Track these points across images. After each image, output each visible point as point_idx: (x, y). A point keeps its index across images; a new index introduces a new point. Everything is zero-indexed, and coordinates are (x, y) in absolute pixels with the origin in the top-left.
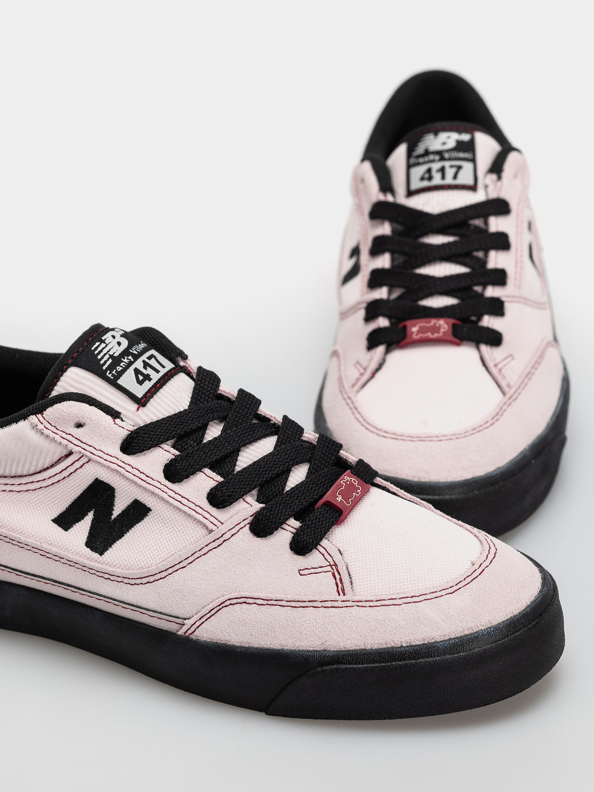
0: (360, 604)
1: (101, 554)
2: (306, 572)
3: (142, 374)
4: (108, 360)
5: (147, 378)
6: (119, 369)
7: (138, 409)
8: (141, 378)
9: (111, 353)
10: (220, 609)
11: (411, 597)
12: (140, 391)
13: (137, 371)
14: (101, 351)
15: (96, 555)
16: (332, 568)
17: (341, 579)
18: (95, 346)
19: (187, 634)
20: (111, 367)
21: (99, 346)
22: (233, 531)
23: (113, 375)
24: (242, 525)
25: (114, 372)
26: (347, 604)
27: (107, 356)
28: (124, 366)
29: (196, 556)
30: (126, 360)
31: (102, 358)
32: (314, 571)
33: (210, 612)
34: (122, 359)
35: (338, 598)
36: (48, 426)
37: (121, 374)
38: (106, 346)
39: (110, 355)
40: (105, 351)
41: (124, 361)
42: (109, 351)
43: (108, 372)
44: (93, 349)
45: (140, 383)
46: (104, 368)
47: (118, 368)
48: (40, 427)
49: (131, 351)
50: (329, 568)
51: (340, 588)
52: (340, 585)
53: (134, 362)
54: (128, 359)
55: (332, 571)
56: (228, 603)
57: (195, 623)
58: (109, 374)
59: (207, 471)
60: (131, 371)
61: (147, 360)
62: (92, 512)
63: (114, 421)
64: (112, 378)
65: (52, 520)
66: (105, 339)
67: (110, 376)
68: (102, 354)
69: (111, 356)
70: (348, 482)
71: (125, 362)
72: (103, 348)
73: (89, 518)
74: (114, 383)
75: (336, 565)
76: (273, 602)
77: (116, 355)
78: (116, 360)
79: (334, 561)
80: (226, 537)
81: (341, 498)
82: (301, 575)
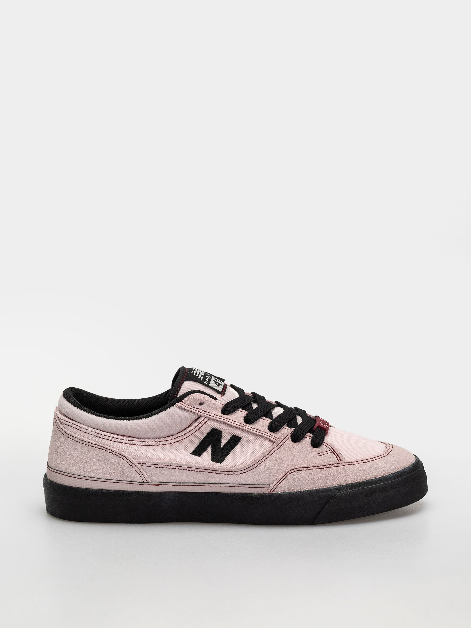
0: (350, 464)
1: (221, 463)
2: (321, 454)
4: (201, 377)
7: (222, 396)
10: (287, 475)
11: (369, 459)
14: (196, 374)
15: (218, 464)
16: (332, 451)
17: (338, 455)
19: (271, 492)
22: (284, 441)
23: (206, 383)
24: (287, 437)
25: (206, 381)
26: (345, 464)
29: (270, 454)
31: (198, 376)
32: (325, 453)
33: (282, 478)
35: (339, 462)
36: (187, 406)
37: (209, 382)
42: (199, 374)
44: (192, 373)
46: (201, 380)
48: (183, 407)
50: (331, 451)
51: (338, 459)
52: (338, 457)
56: (290, 472)
57: (275, 485)
60: (212, 381)
62: (210, 446)
63: (215, 401)
65: (191, 453)
66: (194, 370)
67: (205, 383)
73: (210, 449)
74: (208, 385)
75: (333, 449)
76: (311, 468)
77: (203, 375)
79: (331, 448)
80: (282, 443)
81: (323, 425)
82: (320, 456)
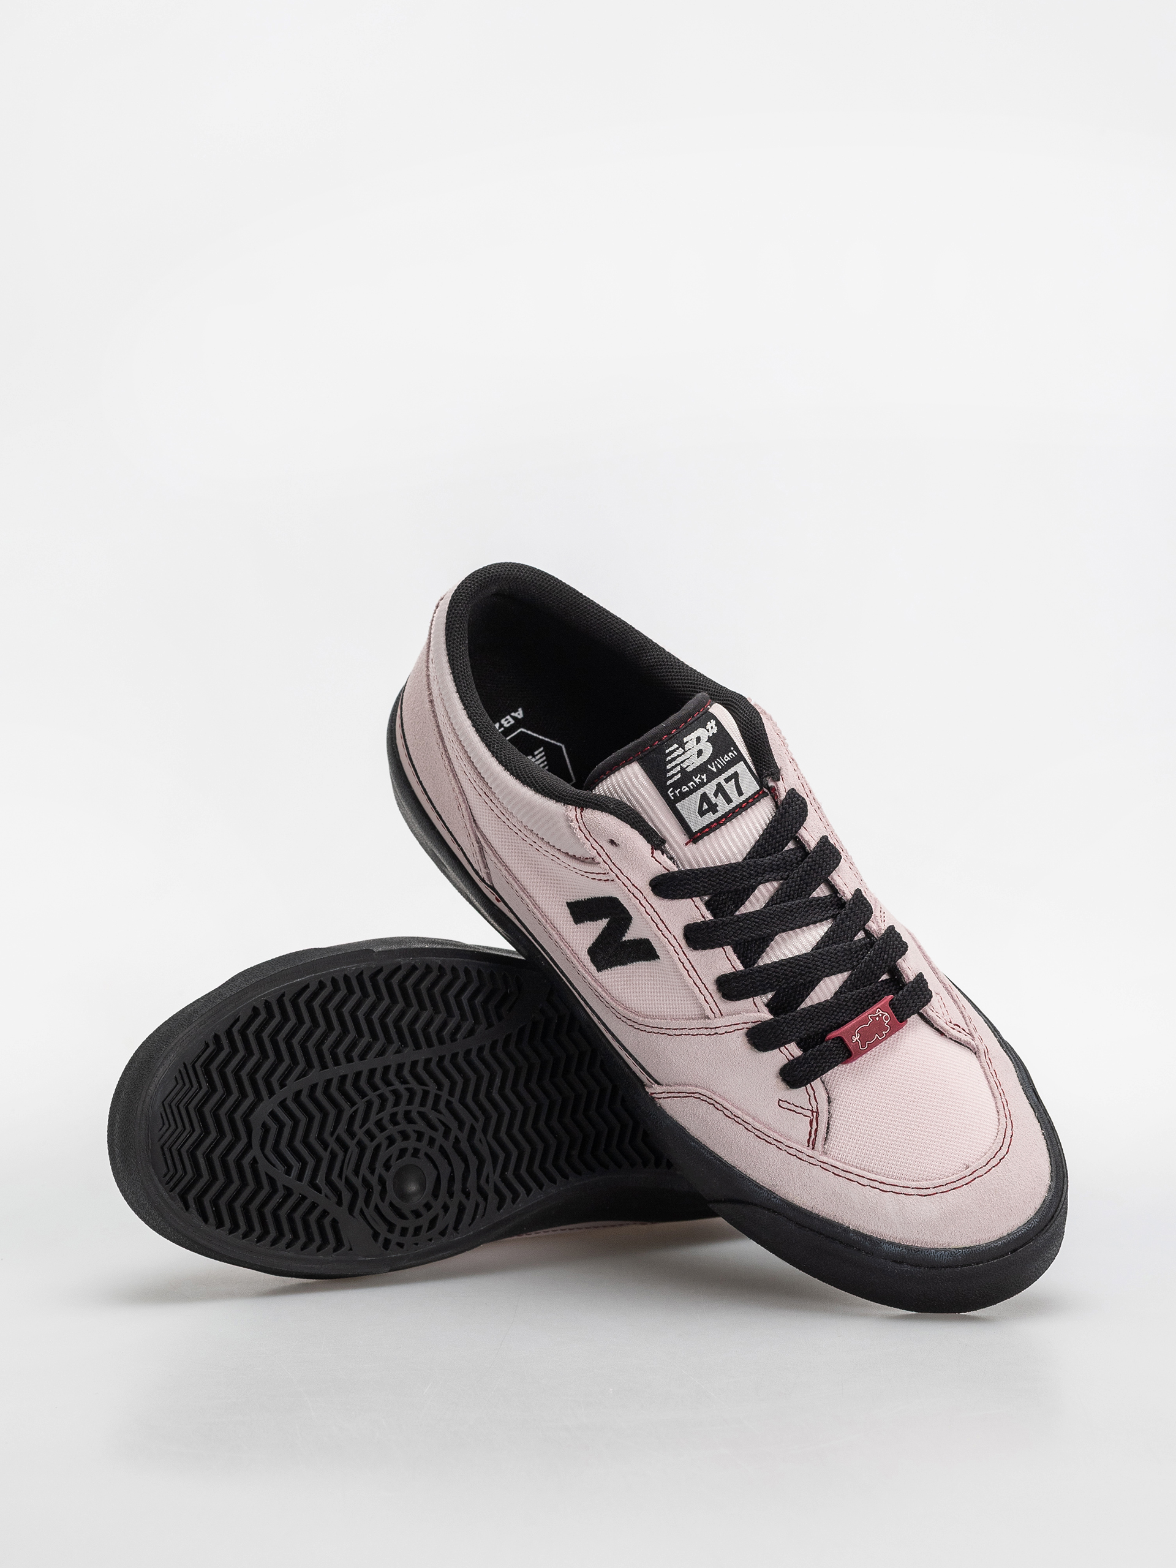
0: (825, 1166)
1: (599, 970)
2: (785, 1105)
3: (709, 802)
4: (676, 774)
5: (713, 808)
6: (685, 789)
7: (686, 844)
8: (705, 807)
9: (684, 766)
10: (689, 1097)
11: (880, 1183)
12: (697, 823)
13: (704, 798)
14: (674, 759)
15: (593, 968)
16: (813, 1115)
17: (816, 1130)
18: (671, 749)
19: (655, 1095)
20: (677, 785)
21: (675, 751)
22: (729, 1029)
23: (675, 796)
24: (740, 1027)
25: (677, 792)
26: (811, 1160)
27: (678, 768)
28: (692, 788)
29: (684, 1032)
30: (697, 780)
31: (672, 769)
32: (794, 1109)
33: (679, 1093)
34: (694, 777)
35: (805, 1150)
36: (583, 828)
37: (684, 796)
38: (683, 753)
39: (681, 767)
40: (678, 761)
41: (695, 780)
42: (682, 762)
43: (671, 789)
44: (667, 751)
45: (702, 813)
46: (669, 782)
47: (684, 787)
48: (575, 824)
49: (709, 767)
50: (809, 1113)
51: (811, 1139)
52: (813, 1136)
53: (706, 784)
54: (700, 778)
55: (812, 1118)
56: (697, 1095)
57: (662, 1093)
58: (671, 792)
59: (729, 949)
60: (697, 795)
61: (723, 783)
62: (607, 920)
63: (652, 853)
64: (673, 798)
65: (567, 903)
66: (687, 742)
67: (671, 795)
68: (673, 764)
69: (683, 770)
70: (877, 1019)
71: (695, 782)
72: (679, 756)
73: (603, 923)
74: (672, 804)
75: (817, 1113)
76: (739, 1121)
77: (688, 770)
78: (686, 776)
79: (817, 1108)
80: (718, 1030)
81: (857, 1038)
82: (780, 1106)
